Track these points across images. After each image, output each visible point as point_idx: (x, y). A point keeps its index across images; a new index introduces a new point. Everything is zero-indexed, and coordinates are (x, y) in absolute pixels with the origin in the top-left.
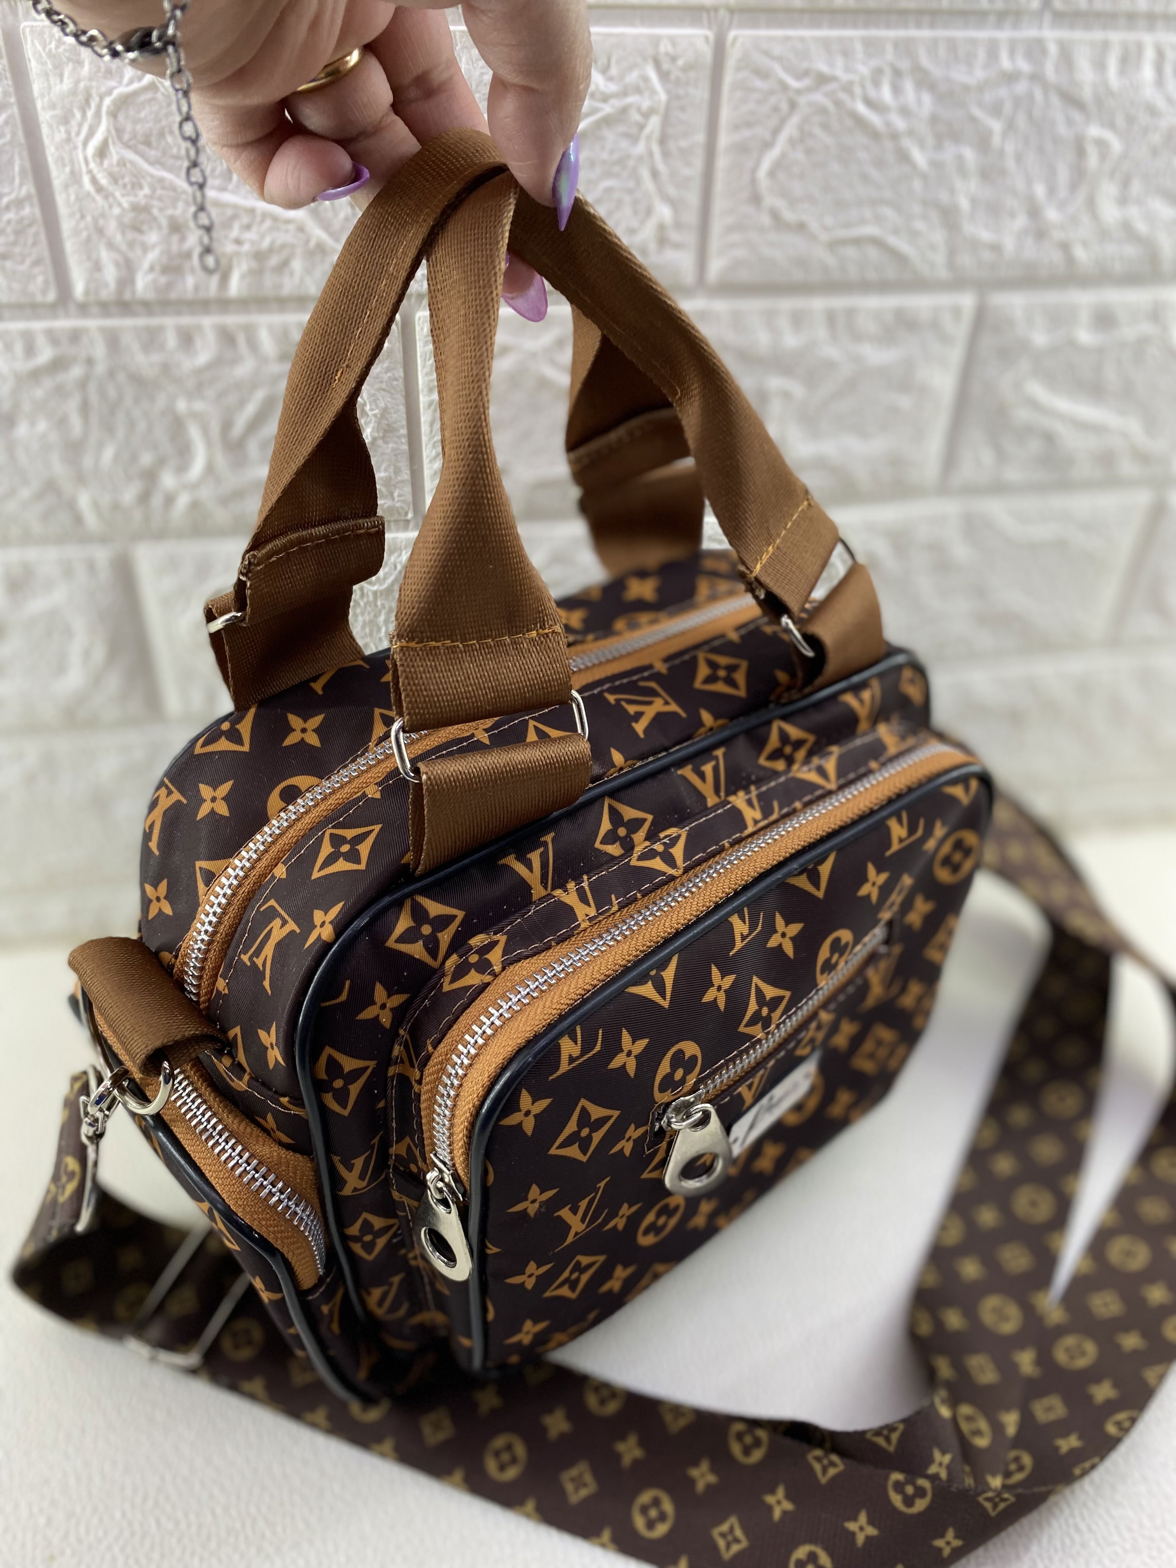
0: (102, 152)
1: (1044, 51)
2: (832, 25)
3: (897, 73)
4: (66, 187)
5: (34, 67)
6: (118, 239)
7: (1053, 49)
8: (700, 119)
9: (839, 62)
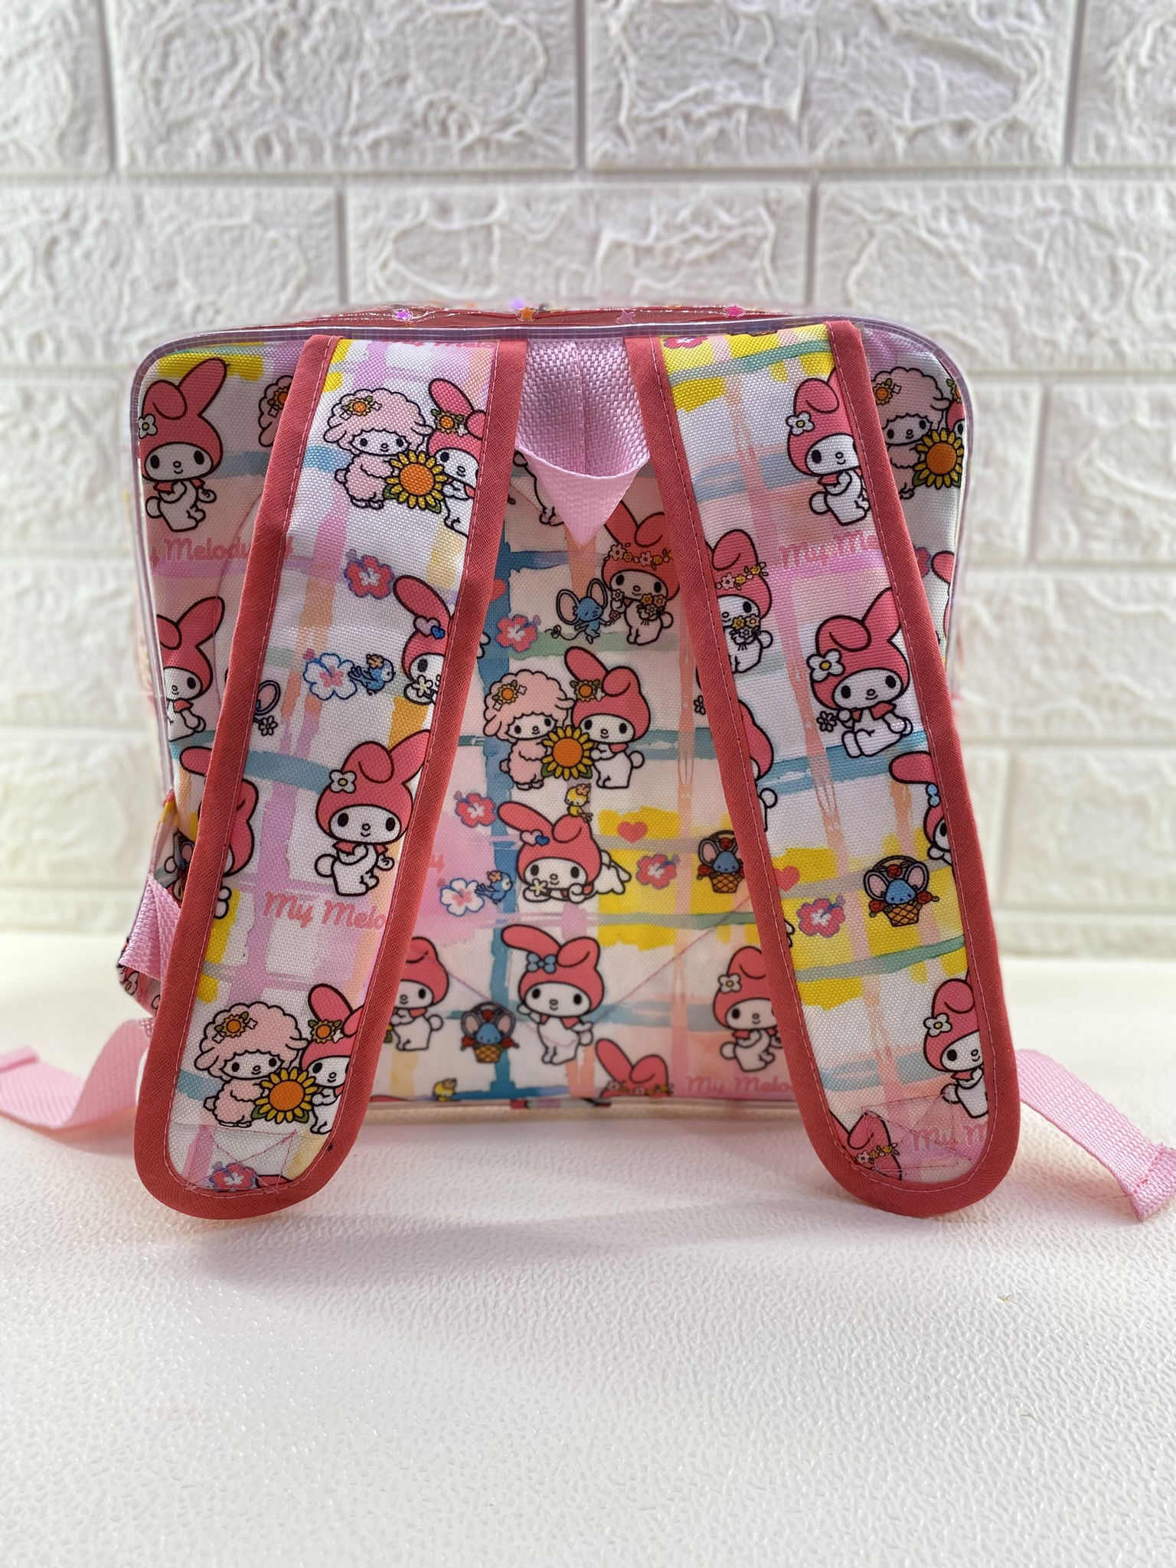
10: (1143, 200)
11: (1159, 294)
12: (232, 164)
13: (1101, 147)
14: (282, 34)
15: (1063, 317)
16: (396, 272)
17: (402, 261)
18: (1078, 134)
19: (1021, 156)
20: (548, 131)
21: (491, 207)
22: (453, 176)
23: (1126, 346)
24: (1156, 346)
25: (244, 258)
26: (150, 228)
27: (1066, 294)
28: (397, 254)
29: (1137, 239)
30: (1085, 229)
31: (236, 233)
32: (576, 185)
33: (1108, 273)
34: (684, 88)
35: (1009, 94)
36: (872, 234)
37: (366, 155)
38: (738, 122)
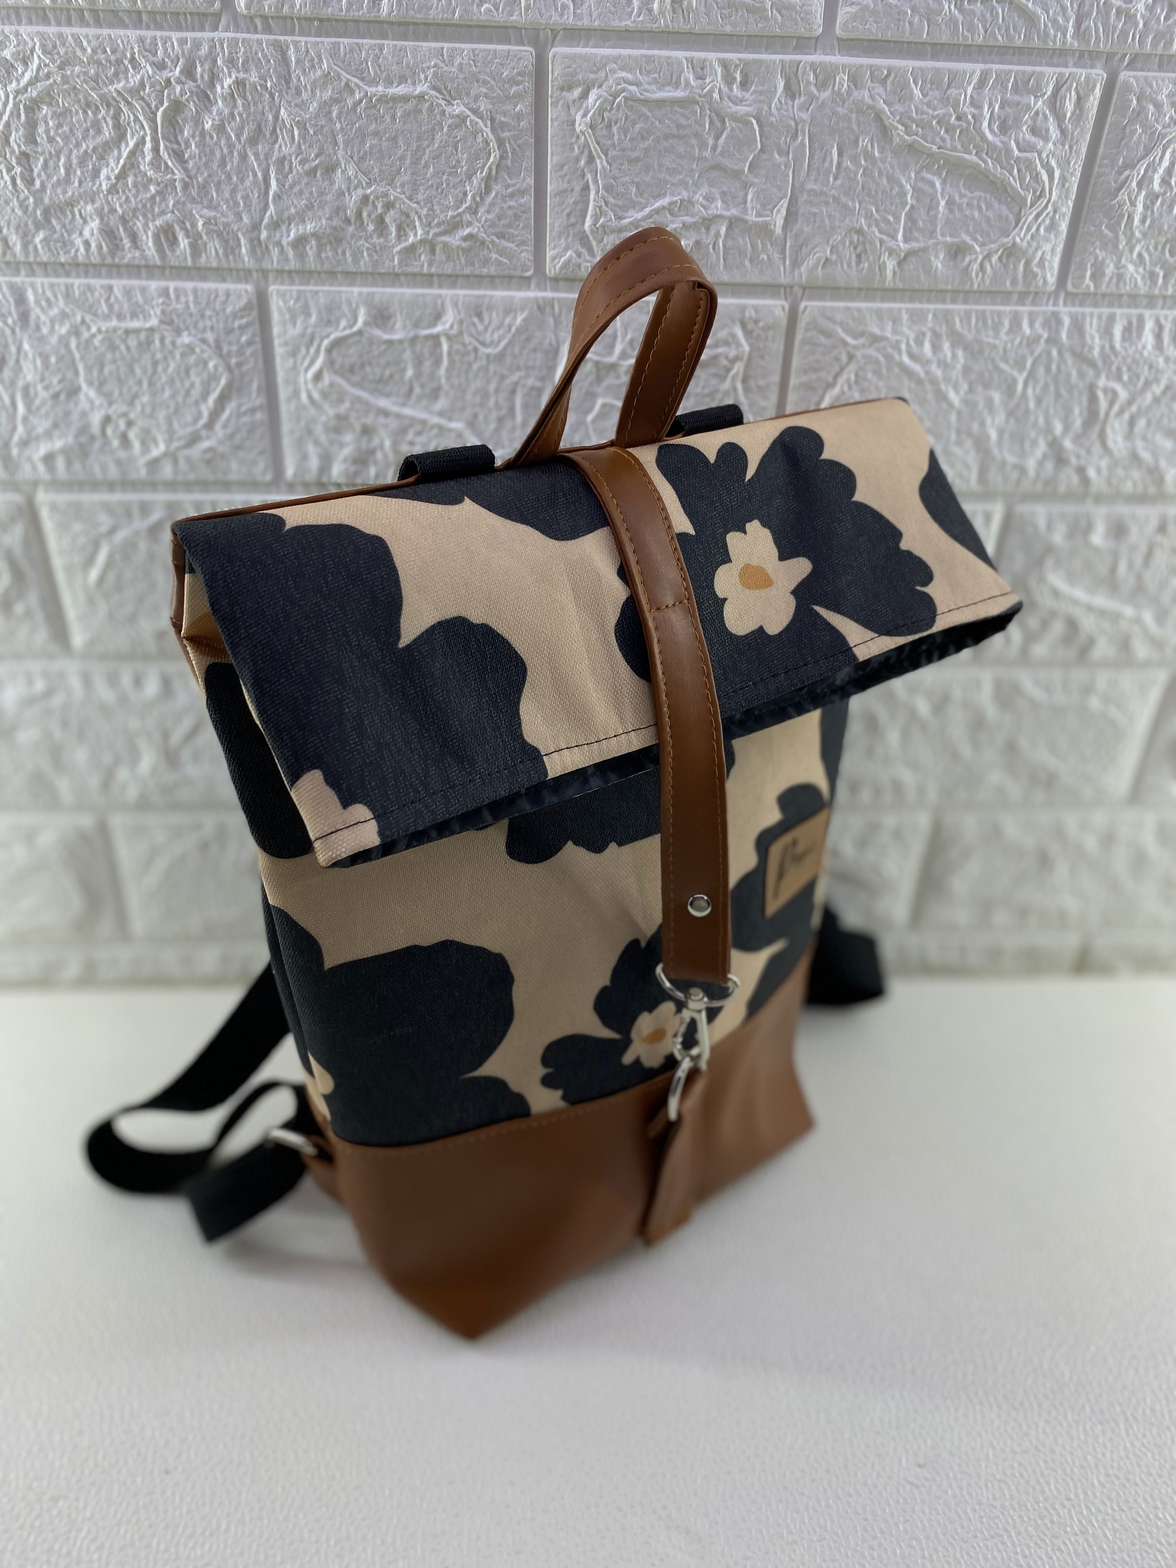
0: (318, 377)
1: (1059, 322)
2: (883, 300)
3: (936, 335)
4: (289, 400)
5: (275, 316)
6: (323, 438)
7: (1067, 321)
8: (776, 366)
9: (889, 326)
10: (1132, 331)
11: (1132, 423)
12: (129, 255)
13: (1097, 276)
14: (177, 107)
15: (1034, 443)
16: (332, 385)
17: (337, 373)
18: (1076, 259)
19: (1014, 282)
20: (501, 236)
21: (437, 317)
22: (394, 278)
23: (1091, 473)
24: (1120, 472)
25: (155, 364)
26: (38, 328)
27: (1041, 421)
28: (330, 363)
29: (1119, 369)
30: (1068, 356)
31: (143, 336)
32: (532, 294)
33: (1085, 400)
34: (659, 196)
35: (1011, 217)
36: (851, 357)
37: (291, 253)
38: (717, 235)
